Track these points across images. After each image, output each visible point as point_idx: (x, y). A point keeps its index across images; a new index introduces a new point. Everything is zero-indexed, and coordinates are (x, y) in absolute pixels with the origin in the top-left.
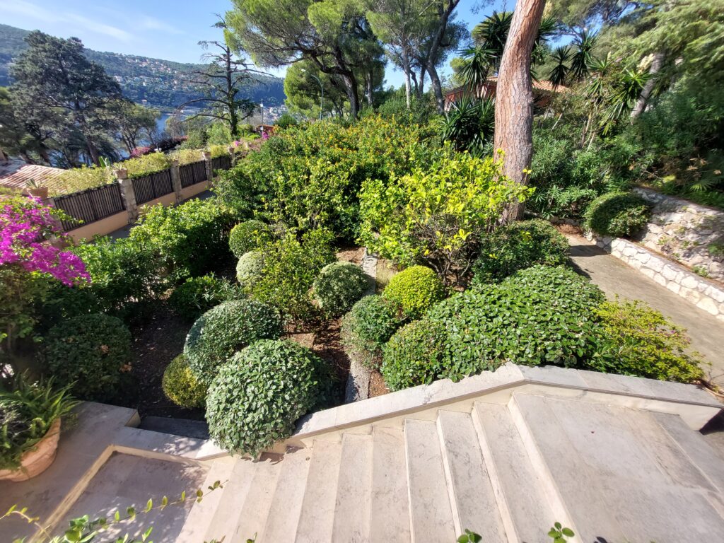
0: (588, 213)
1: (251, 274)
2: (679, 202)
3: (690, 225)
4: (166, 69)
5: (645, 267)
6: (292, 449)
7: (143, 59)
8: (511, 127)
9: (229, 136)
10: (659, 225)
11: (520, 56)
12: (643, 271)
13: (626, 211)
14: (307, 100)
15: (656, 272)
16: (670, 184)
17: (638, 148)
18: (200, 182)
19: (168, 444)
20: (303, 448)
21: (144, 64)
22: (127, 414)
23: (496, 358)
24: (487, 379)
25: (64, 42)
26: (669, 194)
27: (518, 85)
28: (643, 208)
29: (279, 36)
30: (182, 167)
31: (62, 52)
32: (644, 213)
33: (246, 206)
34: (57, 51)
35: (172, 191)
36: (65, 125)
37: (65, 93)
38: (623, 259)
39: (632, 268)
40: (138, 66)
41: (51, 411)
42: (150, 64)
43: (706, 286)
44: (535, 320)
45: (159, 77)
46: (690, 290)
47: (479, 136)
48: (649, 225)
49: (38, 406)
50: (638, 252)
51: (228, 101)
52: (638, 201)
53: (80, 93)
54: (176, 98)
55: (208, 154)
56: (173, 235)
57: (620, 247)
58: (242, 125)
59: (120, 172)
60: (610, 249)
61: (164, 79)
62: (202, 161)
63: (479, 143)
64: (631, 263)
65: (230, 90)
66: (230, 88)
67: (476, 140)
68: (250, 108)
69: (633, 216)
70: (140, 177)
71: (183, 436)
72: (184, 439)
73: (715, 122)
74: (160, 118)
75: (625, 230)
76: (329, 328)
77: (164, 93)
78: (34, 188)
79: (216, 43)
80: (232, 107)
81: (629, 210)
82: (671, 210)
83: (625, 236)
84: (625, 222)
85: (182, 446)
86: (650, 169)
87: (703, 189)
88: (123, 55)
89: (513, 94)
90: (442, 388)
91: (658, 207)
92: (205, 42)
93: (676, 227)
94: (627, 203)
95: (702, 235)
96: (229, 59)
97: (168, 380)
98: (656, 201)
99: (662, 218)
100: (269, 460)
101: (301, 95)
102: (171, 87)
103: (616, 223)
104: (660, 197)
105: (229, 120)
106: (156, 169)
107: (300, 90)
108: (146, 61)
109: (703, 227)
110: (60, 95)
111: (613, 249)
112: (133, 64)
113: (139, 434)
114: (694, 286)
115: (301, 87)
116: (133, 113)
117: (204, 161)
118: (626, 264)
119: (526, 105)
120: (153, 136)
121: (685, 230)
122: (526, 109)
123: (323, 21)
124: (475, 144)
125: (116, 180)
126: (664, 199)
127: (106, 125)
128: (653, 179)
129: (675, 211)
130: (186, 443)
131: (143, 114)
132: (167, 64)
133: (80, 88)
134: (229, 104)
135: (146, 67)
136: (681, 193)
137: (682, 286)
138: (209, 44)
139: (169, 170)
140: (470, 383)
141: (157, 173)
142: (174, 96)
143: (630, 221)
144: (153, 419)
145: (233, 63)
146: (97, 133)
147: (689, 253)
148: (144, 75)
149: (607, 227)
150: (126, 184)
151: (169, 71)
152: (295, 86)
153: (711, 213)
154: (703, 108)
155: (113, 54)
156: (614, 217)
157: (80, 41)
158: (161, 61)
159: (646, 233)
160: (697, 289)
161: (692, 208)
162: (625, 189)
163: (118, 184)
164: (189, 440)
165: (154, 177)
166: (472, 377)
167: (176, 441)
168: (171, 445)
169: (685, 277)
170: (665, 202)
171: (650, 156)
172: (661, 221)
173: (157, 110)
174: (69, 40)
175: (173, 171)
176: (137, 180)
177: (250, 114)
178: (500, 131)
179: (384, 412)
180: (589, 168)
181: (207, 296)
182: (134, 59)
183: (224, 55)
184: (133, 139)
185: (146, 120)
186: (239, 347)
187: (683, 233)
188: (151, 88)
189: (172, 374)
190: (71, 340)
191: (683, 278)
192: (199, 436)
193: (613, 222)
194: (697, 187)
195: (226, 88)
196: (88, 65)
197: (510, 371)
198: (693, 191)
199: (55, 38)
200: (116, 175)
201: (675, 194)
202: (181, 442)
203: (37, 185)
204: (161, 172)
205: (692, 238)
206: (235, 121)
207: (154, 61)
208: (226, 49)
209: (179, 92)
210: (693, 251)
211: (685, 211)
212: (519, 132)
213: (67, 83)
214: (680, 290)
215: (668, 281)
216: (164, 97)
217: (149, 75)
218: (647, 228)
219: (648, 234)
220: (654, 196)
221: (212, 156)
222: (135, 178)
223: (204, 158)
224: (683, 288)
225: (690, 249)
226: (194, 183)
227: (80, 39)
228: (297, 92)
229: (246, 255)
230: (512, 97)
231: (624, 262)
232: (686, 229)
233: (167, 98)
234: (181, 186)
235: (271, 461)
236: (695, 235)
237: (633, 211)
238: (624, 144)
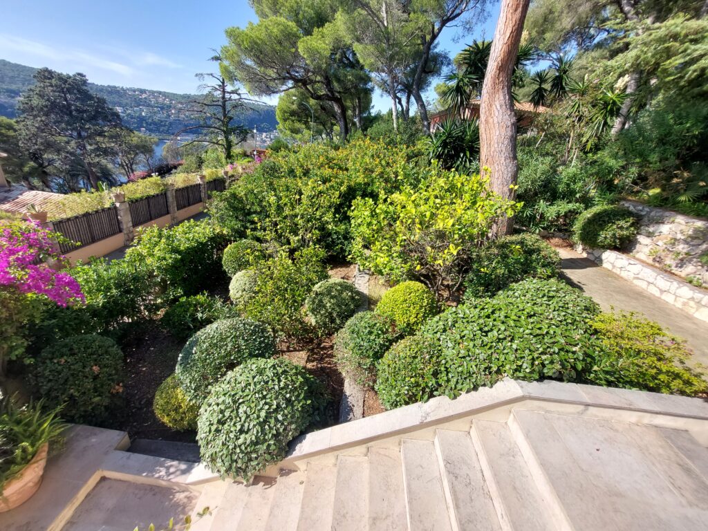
0: (577, 227)
1: (244, 292)
2: (667, 214)
3: (679, 236)
4: (164, 100)
5: (638, 278)
6: (285, 472)
7: (142, 91)
8: (496, 146)
9: (224, 161)
10: (648, 237)
11: (501, 79)
12: (636, 282)
13: (614, 223)
14: (298, 125)
15: (649, 283)
16: (656, 197)
17: (622, 163)
18: (194, 204)
19: (158, 468)
20: (296, 471)
21: (144, 96)
22: (116, 437)
23: (493, 374)
24: (485, 395)
25: (70, 77)
26: (655, 206)
27: (501, 106)
28: (631, 220)
29: (271, 67)
30: (178, 190)
31: (67, 86)
32: (632, 225)
33: (239, 226)
34: (63, 86)
35: (168, 213)
36: (67, 152)
37: (68, 123)
38: (614, 271)
39: (626, 280)
40: (137, 98)
41: (39, 435)
42: (150, 96)
43: (701, 296)
44: (531, 334)
45: (157, 107)
46: (686, 300)
47: (465, 155)
48: (638, 237)
49: (25, 431)
50: (630, 264)
51: (222, 128)
52: (626, 214)
53: (83, 124)
54: (174, 126)
55: (202, 177)
56: (168, 256)
57: (609, 257)
58: (236, 150)
59: (117, 196)
60: (601, 261)
61: (162, 108)
62: (197, 185)
63: (466, 161)
64: (624, 274)
65: (224, 118)
66: (225, 116)
67: (462, 159)
68: (244, 133)
69: (621, 228)
70: (137, 201)
71: (173, 459)
72: (175, 463)
73: (694, 136)
74: (157, 144)
75: (614, 242)
76: (322, 346)
77: (162, 122)
78: (34, 212)
79: (212, 74)
80: (227, 134)
81: (617, 223)
82: (660, 221)
83: (615, 248)
84: (614, 234)
85: (172, 470)
86: (635, 183)
87: (689, 201)
88: (124, 87)
89: (497, 115)
90: (439, 405)
91: (646, 219)
92: (202, 75)
93: (666, 238)
94: (614, 216)
95: (693, 245)
96: (224, 89)
97: (159, 400)
98: (643, 213)
99: (651, 229)
100: (262, 484)
101: (293, 121)
102: (169, 116)
103: (605, 235)
104: (647, 209)
105: (224, 145)
106: (152, 192)
107: (292, 116)
108: (146, 93)
109: (693, 238)
110: (63, 125)
111: (604, 261)
112: (134, 95)
113: (128, 458)
114: (690, 297)
115: (293, 113)
116: (132, 140)
117: (199, 184)
118: (618, 276)
119: (509, 124)
120: (150, 162)
121: (675, 241)
122: (510, 129)
123: (313, 53)
124: (461, 162)
125: (113, 204)
126: (651, 212)
127: (106, 152)
128: (638, 192)
129: (663, 223)
130: (176, 467)
131: (141, 141)
132: (165, 95)
133: (82, 119)
134: (223, 131)
135: (145, 98)
136: (667, 204)
137: (677, 296)
138: (206, 76)
139: (165, 194)
140: (467, 400)
141: (153, 196)
142: (171, 124)
143: (619, 233)
144: (144, 442)
145: (228, 92)
146: (97, 160)
147: (681, 263)
148: (143, 105)
149: (596, 239)
150: (123, 207)
151: (167, 101)
152: (286, 112)
153: (699, 224)
154: (681, 124)
155: (115, 87)
156: (603, 230)
157: (85, 76)
158: (160, 93)
159: (636, 244)
160: (692, 299)
161: (680, 219)
162: (612, 202)
163: (115, 208)
164: (179, 463)
165: (152, 201)
166: (469, 394)
167: (166, 465)
168: (161, 469)
169: (679, 287)
170: (652, 214)
171: (634, 171)
172: (650, 232)
173: (155, 138)
174: (74, 76)
175: (169, 194)
176: (134, 202)
177: (244, 139)
178: (485, 150)
179: (380, 433)
180: (575, 183)
181: (200, 315)
182: (134, 91)
183: (220, 86)
184: (131, 165)
185: (144, 146)
186: (231, 366)
187: (674, 244)
188: (150, 117)
189: (164, 395)
190: (63, 361)
191: (677, 288)
192: (190, 459)
193: (602, 235)
194: (683, 198)
195: (221, 116)
196: (91, 98)
197: (508, 387)
198: (679, 202)
199: (62, 74)
200: (114, 199)
201: (661, 206)
202: (171, 466)
203: (37, 210)
204: (157, 195)
205: (683, 248)
206: (229, 147)
207: (152, 92)
208: (221, 80)
209: (176, 120)
210: (685, 261)
211: (673, 222)
212: (504, 150)
213: (70, 114)
214: (675, 300)
215: (662, 291)
216: (162, 126)
217: (149, 105)
218: (636, 239)
219: (638, 246)
220: (640, 208)
221: (208, 179)
222: (132, 202)
223: (199, 181)
224: (678, 299)
225: (682, 260)
226: (189, 205)
227: (84, 74)
228: (288, 119)
229: (239, 274)
230: (495, 118)
231: (616, 274)
232: (675, 239)
233: (165, 126)
234: (176, 208)
235: (264, 485)
236: (686, 246)
237: (622, 223)
238: (607, 159)
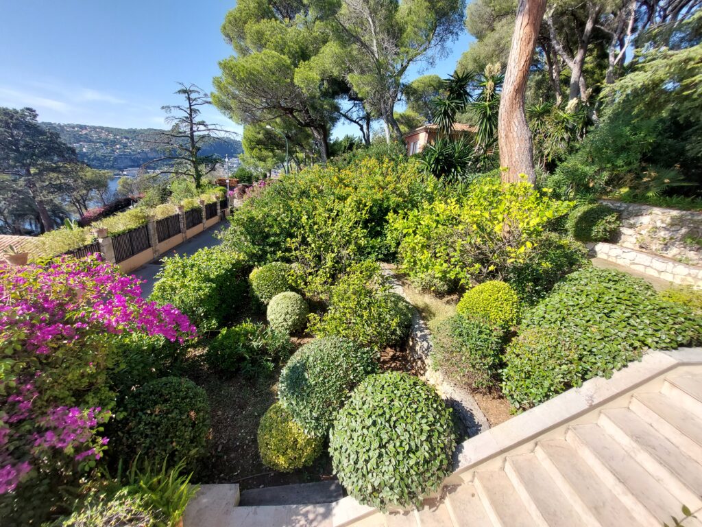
0: (570, 224)
2: (644, 207)
3: (659, 224)
4: (108, 135)
5: (634, 264)
6: (450, 489)
7: (82, 127)
8: (517, 157)
9: (194, 190)
10: (630, 228)
11: (518, 100)
12: (633, 267)
13: (603, 219)
14: (265, 153)
15: (646, 266)
16: (628, 194)
17: (596, 168)
18: (174, 235)
19: (294, 518)
20: (461, 485)
21: (84, 132)
22: (229, 491)
23: (638, 348)
24: (635, 371)
25: (17, 112)
26: (630, 202)
27: (519, 123)
28: (615, 215)
29: (260, 96)
30: (159, 222)
31: (14, 121)
32: (617, 219)
34: (10, 121)
35: (149, 246)
36: (14, 191)
37: (16, 160)
38: (610, 259)
39: (623, 266)
40: (81, 133)
42: (91, 131)
43: (697, 271)
45: (100, 142)
46: (684, 277)
47: (456, 169)
48: (621, 229)
50: (624, 252)
51: (191, 158)
52: (609, 211)
53: (34, 160)
54: (119, 161)
55: (181, 208)
57: (602, 249)
58: (204, 180)
59: (100, 231)
60: (595, 252)
61: (106, 144)
62: (176, 215)
63: (457, 175)
64: (620, 262)
65: (193, 149)
66: (193, 146)
67: (454, 173)
68: (211, 161)
69: (609, 223)
70: (119, 235)
71: (306, 504)
72: (310, 507)
73: (650, 144)
75: (605, 235)
77: (105, 157)
78: (13, 254)
79: (179, 107)
80: (196, 164)
81: (606, 218)
82: (638, 214)
83: (605, 240)
84: (605, 229)
85: (311, 516)
86: (607, 183)
87: (656, 195)
88: (62, 124)
89: (516, 130)
91: (625, 213)
92: (169, 107)
93: (647, 227)
94: (602, 212)
95: (673, 231)
96: (191, 120)
98: (622, 209)
99: (632, 221)
100: (427, 507)
101: (260, 149)
102: (113, 151)
103: (597, 230)
104: (624, 205)
105: (193, 176)
106: (133, 226)
107: (258, 145)
108: (86, 129)
109: (672, 225)
110: (11, 162)
111: (598, 253)
112: (73, 132)
113: (255, 513)
114: (687, 273)
115: (259, 142)
116: (85, 176)
117: (178, 215)
118: (615, 264)
119: (527, 138)
120: (104, 196)
121: (655, 229)
122: (528, 141)
123: (308, 81)
124: (453, 177)
125: (95, 239)
126: (628, 207)
128: (611, 191)
129: (642, 215)
130: (314, 512)
131: (96, 176)
132: (109, 130)
133: (33, 154)
134: (192, 161)
135: (86, 134)
136: (639, 199)
137: (674, 274)
138: (172, 108)
139: (147, 226)
140: (622, 378)
141: (135, 229)
142: (116, 159)
143: (608, 227)
144: (254, 492)
145: (195, 124)
147: (666, 247)
148: (85, 141)
149: (590, 234)
150: (106, 243)
151: (111, 137)
152: (253, 141)
153: (675, 213)
154: (636, 134)
156: (594, 225)
157: (34, 111)
158: (102, 128)
159: (621, 235)
160: (689, 275)
161: (657, 210)
162: (592, 201)
163: (98, 243)
164: (315, 507)
165: (134, 235)
166: (621, 371)
167: (301, 512)
168: (299, 517)
169: (675, 266)
170: (631, 208)
171: (605, 175)
172: (631, 224)
173: (109, 173)
174: (22, 110)
175: (150, 227)
176: (117, 238)
177: (213, 169)
179: (550, 424)
180: (559, 187)
181: (255, 344)
182: (74, 128)
183: (187, 118)
184: (84, 202)
185: (98, 182)
187: (655, 232)
188: (92, 153)
191: (673, 268)
192: (319, 500)
193: (595, 229)
194: (650, 194)
195: (189, 146)
196: (42, 133)
198: (648, 197)
199: (7, 109)
200: (96, 235)
201: (635, 201)
202: (308, 512)
203: (16, 251)
204: (139, 228)
205: (665, 234)
206: (198, 177)
207: (94, 128)
208: (189, 112)
209: (121, 155)
210: (668, 245)
211: (651, 213)
213: (17, 150)
214: (674, 278)
215: (660, 272)
216: (106, 161)
217: (91, 141)
218: (620, 231)
219: (622, 237)
220: (619, 205)
221: (185, 210)
222: (115, 236)
223: (177, 212)
224: (676, 276)
225: (666, 244)
226: (169, 236)
227: (34, 108)
228: (255, 147)
230: (514, 133)
231: (612, 262)
232: (656, 228)
233: (109, 161)
234: (157, 241)
235: (430, 508)
236: (667, 232)
237: (609, 218)
238: (580, 166)
